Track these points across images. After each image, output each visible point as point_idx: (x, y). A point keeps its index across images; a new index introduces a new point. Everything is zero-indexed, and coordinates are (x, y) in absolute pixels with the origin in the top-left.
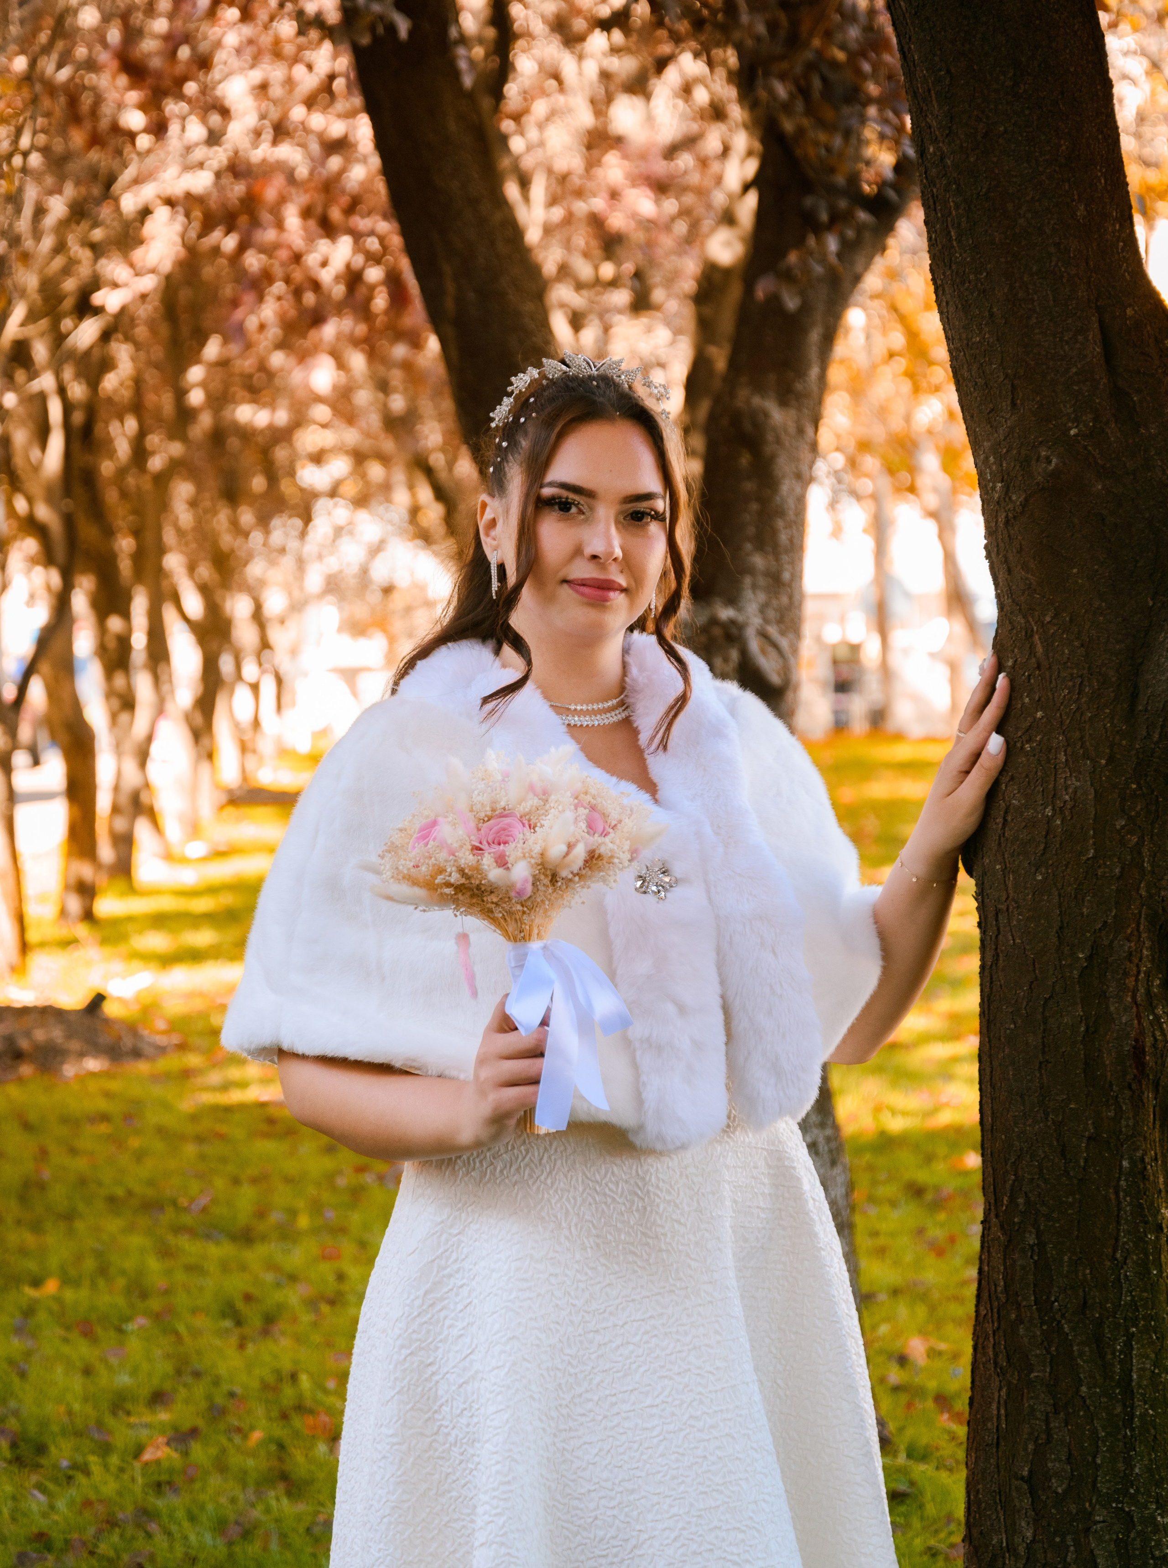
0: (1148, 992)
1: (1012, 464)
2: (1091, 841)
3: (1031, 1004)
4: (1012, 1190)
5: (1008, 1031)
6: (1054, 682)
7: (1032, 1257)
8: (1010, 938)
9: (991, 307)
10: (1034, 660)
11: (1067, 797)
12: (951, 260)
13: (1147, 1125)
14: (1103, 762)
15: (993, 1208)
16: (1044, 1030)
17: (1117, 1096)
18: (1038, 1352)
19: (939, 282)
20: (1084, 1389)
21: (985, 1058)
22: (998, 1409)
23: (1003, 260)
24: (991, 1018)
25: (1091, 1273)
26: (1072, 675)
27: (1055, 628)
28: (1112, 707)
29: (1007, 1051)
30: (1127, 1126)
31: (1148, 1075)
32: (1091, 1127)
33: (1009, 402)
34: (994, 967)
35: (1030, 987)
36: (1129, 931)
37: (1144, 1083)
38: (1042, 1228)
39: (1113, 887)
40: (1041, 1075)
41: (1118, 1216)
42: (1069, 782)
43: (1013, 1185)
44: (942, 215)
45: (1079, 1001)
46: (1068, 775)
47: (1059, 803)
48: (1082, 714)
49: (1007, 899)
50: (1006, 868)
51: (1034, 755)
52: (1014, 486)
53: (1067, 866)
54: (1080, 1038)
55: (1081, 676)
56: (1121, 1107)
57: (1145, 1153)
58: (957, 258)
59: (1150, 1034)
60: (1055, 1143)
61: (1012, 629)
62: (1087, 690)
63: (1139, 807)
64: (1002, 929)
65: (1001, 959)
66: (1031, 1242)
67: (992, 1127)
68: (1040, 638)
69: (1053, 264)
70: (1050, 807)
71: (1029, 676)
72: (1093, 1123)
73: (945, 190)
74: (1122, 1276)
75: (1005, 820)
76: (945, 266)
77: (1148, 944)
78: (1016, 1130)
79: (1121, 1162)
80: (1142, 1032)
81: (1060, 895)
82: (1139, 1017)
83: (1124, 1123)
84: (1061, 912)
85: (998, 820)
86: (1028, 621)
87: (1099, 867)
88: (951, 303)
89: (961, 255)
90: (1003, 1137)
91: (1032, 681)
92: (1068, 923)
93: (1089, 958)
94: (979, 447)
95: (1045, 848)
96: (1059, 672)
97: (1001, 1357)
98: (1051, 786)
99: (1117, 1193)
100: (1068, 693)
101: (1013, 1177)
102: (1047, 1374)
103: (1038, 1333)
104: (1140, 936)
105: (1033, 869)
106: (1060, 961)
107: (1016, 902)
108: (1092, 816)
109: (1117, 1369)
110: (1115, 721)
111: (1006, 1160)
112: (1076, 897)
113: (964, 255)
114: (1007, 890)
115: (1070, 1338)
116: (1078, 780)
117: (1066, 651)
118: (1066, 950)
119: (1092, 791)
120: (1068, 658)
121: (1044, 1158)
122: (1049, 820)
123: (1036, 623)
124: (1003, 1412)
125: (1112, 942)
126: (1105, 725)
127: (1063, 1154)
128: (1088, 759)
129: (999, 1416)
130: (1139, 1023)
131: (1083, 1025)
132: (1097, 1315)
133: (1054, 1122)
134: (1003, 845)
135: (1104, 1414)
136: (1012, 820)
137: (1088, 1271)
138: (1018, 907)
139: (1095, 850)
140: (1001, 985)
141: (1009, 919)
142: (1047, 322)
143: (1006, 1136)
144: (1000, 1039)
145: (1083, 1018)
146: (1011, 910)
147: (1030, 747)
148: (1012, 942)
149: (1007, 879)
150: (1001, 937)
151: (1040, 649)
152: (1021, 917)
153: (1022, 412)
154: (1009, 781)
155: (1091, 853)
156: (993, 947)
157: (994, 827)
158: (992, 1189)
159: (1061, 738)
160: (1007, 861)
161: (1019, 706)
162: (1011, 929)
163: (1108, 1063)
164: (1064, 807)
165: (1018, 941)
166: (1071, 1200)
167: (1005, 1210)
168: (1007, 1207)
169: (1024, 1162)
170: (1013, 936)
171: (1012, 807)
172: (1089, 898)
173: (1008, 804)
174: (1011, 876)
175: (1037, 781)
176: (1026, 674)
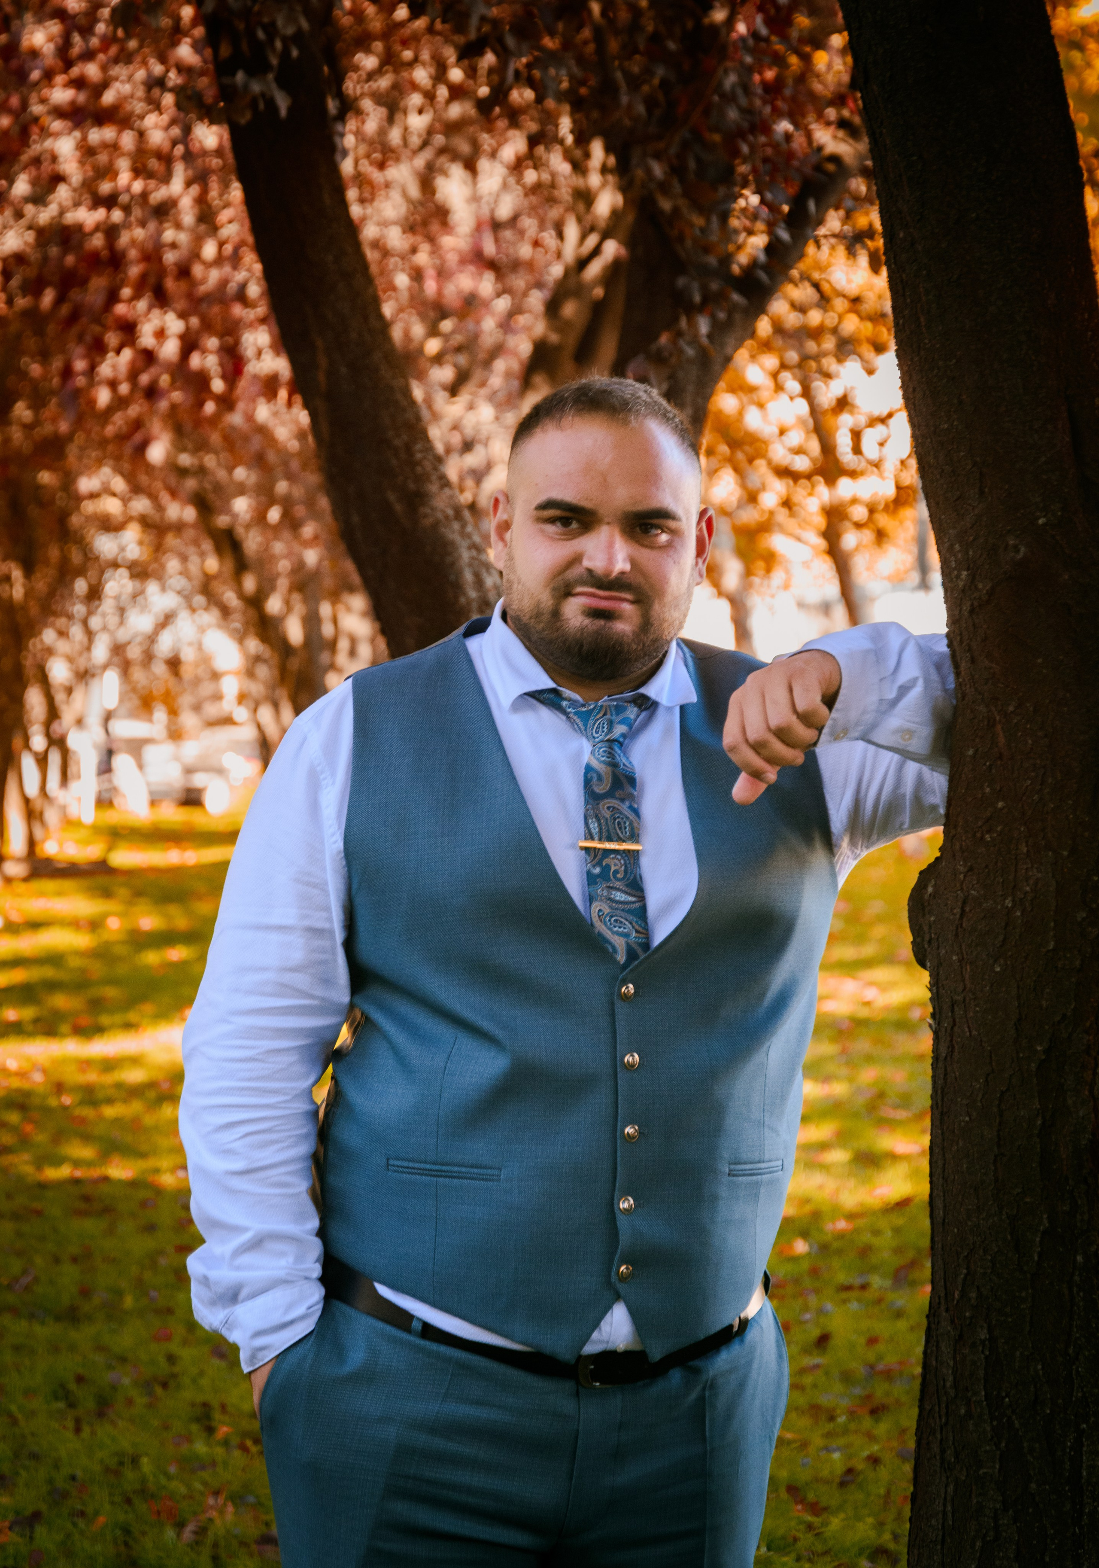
1: (979, 553)
2: (1052, 934)
3: (986, 1096)
4: (963, 1284)
5: (963, 1124)
6: (1016, 772)
7: (983, 1352)
8: (967, 1029)
9: (960, 395)
10: (995, 750)
11: (1028, 889)
12: (919, 346)
14: (1065, 853)
15: (943, 1301)
16: (1000, 1123)
17: (1072, 1191)
18: (988, 1448)
20: (1033, 1486)
21: (937, 1150)
22: (945, 1505)
23: (973, 347)
24: (945, 1110)
25: (1043, 1369)
26: (1034, 765)
27: (1018, 718)
28: (1074, 798)
29: (961, 1143)
32: (1045, 1221)
33: (976, 491)
34: (949, 1058)
35: (986, 1080)
36: (1087, 1025)
38: (994, 1322)
39: (1072, 980)
40: (996, 1168)
41: (1071, 1311)
42: (1031, 873)
43: (965, 1279)
44: (912, 301)
45: (1036, 1093)
46: (1029, 866)
47: (1019, 895)
48: (1044, 805)
49: (964, 990)
50: (963, 958)
51: (995, 846)
52: (980, 575)
53: (1026, 957)
54: (1036, 1132)
55: (1044, 767)
56: (1076, 1202)
58: (926, 344)
60: (1009, 1237)
61: (973, 718)
62: (1050, 780)
64: (957, 1020)
65: (956, 1051)
66: (983, 1337)
67: (944, 1220)
68: (1002, 728)
69: (1023, 352)
70: (1010, 898)
71: (991, 765)
72: (1048, 1218)
73: (915, 276)
74: (1074, 1372)
75: (963, 911)
76: (913, 351)
78: (970, 1223)
79: (1075, 1257)
81: (1018, 987)
82: (1095, 1110)
83: (1079, 1218)
84: (1019, 1004)
85: (955, 911)
86: (989, 711)
87: (1059, 959)
89: (930, 341)
90: (956, 1230)
91: (993, 771)
92: (1026, 1015)
93: (1047, 1051)
94: (943, 533)
95: (1004, 940)
96: (1021, 763)
97: (949, 1452)
98: (1011, 877)
99: (1070, 1288)
100: (1031, 784)
101: (965, 1271)
102: (996, 1471)
103: (988, 1429)
105: (991, 961)
106: (1018, 1053)
107: (973, 994)
108: (1053, 908)
109: (1067, 1466)
110: (1078, 813)
111: (958, 1254)
112: (1035, 990)
113: (933, 341)
114: (963, 981)
115: (1021, 1433)
116: (1039, 871)
117: (1030, 742)
118: (1024, 1043)
119: (1054, 883)
120: (1032, 749)
121: (997, 1252)
122: (1009, 912)
123: (999, 712)
124: (949, 1508)
125: (1070, 1035)
126: (1067, 817)
127: (1017, 1248)
128: (1050, 850)
129: (944, 1513)
130: (1096, 1117)
131: (1040, 1118)
132: (1048, 1411)
133: (1008, 1217)
134: (960, 936)
135: (1053, 1512)
136: (971, 911)
137: (1040, 1367)
138: (975, 999)
139: (1056, 942)
140: (956, 1078)
141: (965, 1011)
142: (1016, 410)
143: (958, 1230)
144: (954, 1132)
145: (1040, 1112)
146: (967, 1002)
147: (991, 837)
148: (968, 1034)
149: (964, 970)
150: (956, 1029)
151: (1002, 740)
152: (977, 1009)
153: (990, 500)
154: (968, 871)
155: (1051, 945)
156: (949, 1039)
157: (952, 917)
158: (942, 1283)
159: (1022, 829)
160: (964, 952)
161: (980, 796)
162: (967, 1021)
163: (1064, 1156)
164: (1024, 898)
165: (974, 1033)
166: (1024, 1294)
167: (956, 1304)
168: (958, 1301)
169: (976, 1256)
170: (969, 1027)
171: (970, 897)
172: (1048, 990)
173: (966, 894)
174: (968, 967)
175: (997, 872)
176: (988, 763)
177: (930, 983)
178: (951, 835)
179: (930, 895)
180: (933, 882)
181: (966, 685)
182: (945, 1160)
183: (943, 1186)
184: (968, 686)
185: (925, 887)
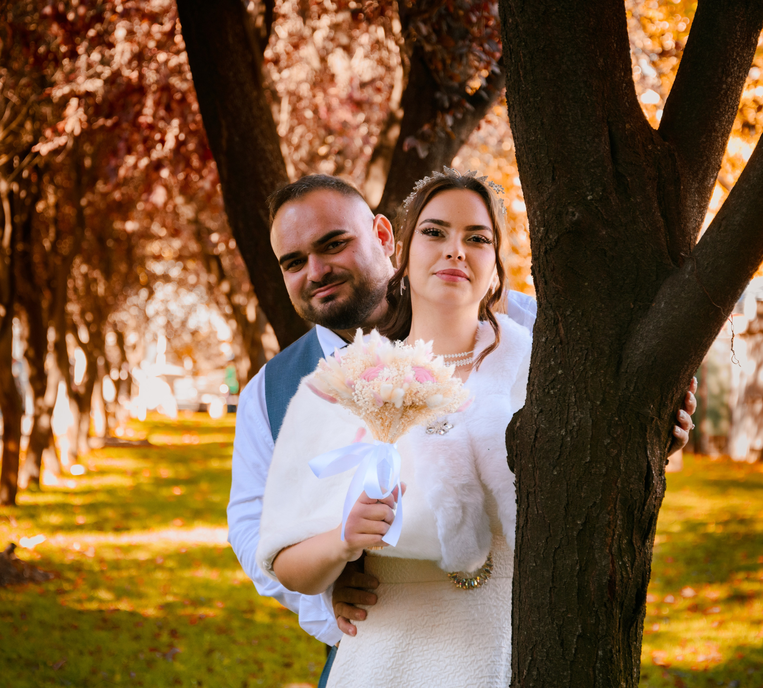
0: (619, 547)
1: (551, 216)
2: (588, 452)
3: (546, 551)
4: (529, 666)
5: (531, 568)
6: (570, 352)
8: (536, 510)
9: (543, 119)
10: (558, 338)
11: (575, 424)
12: (519, 89)
13: (615, 630)
14: (598, 403)
15: (517, 677)
16: (554, 568)
17: (597, 611)
19: (511, 103)
21: (516, 584)
23: (551, 90)
24: (522, 559)
26: (581, 348)
27: (572, 319)
28: (605, 369)
29: (530, 579)
30: (603, 629)
31: (617, 598)
32: (580, 629)
33: (550, 178)
34: (525, 527)
35: (547, 541)
36: (609, 508)
37: (614, 603)
39: (601, 481)
40: (551, 595)
41: (594, 685)
42: (577, 415)
43: (530, 663)
44: (515, 61)
45: (576, 551)
46: (576, 410)
47: (570, 427)
48: (586, 373)
49: (535, 485)
50: (535, 466)
51: (556, 397)
52: (551, 230)
53: (573, 467)
54: (576, 574)
55: (587, 349)
56: (599, 618)
57: (613, 647)
58: (523, 87)
59: (619, 573)
60: (557, 638)
61: (546, 319)
62: (590, 357)
63: (619, 432)
64: (530, 504)
65: (529, 522)
67: (519, 626)
68: (563, 325)
69: (582, 94)
70: (564, 430)
71: (555, 348)
72: (581, 627)
73: (518, 46)
75: (536, 437)
76: (516, 93)
77: (620, 517)
78: (534, 629)
79: (597, 652)
80: (614, 572)
81: (567, 484)
82: (613, 562)
83: (600, 627)
84: (568, 495)
85: (531, 437)
86: (556, 314)
87: (593, 468)
88: (518, 116)
89: (525, 86)
90: (525, 633)
91: (557, 351)
92: (571, 502)
93: (584, 524)
94: (531, 205)
95: (560, 455)
96: (573, 346)
98: (565, 417)
99: (594, 671)
100: (579, 359)
101: (530, 658)
104: (616, 512)
105: (552, 468)
106: (566, 525)
107: (540, 488)
108: (590, 436)
110: (607, 378)
111: (526, 647)
112: (577, 486)
113: (527, 86)
114: (535, 480)
116: (582, 413)
118: (570, 518)
119: (591, 421)
120: (580, 338)
121: (550, 647)
122: (563, 438)
123: (561, 315)
125: (598, 515)
126: (600, 380)
127: (562, 645)
128: (589, 400)
130: (613, 566)
131: (578, 565)
133: (557, 625)
134: (534, 452)
136: (540, 437)
138: (541, 491)
139: (591, 457)
140: (528, 539)
141: (535, 498)
142: (576, 129)
143: (527, 633)
144: (526, 572)
145: (579, 561)
146: (536, 493)
147: (554, 392)
148: (536, 512)
149: (535, 473)
150: (529, 509)
151: (562, 332)
152: (542, 497)
153: (558, 184)
154: (540, 412)
155: (588, 459)
156: (525, 515)
157: (529, 441)
158: (517, 666)
159: (573, 387)
160: (536, 462)
161: (548, 366)
162: (536, 505)
163: (592, 589)
164: (572, 429)
165: (540, 512)
166: (565, 674)
167: (524, 678)
168: (525, 677)
169: (537, 649)
170: (537, 508)
171: (540, 429)
172: (585, 487)
173: (538, 427)
174: (538, 471)
175: (557, 413)
176: (553, 347)
177: (515, 481)
178: (530, 390)
179: (518, 427)
180: (520, 420)
181: (542, 298)
182: (520, 590)
183: (519, 606)
184: (543, 299)
185: (516, 423)
